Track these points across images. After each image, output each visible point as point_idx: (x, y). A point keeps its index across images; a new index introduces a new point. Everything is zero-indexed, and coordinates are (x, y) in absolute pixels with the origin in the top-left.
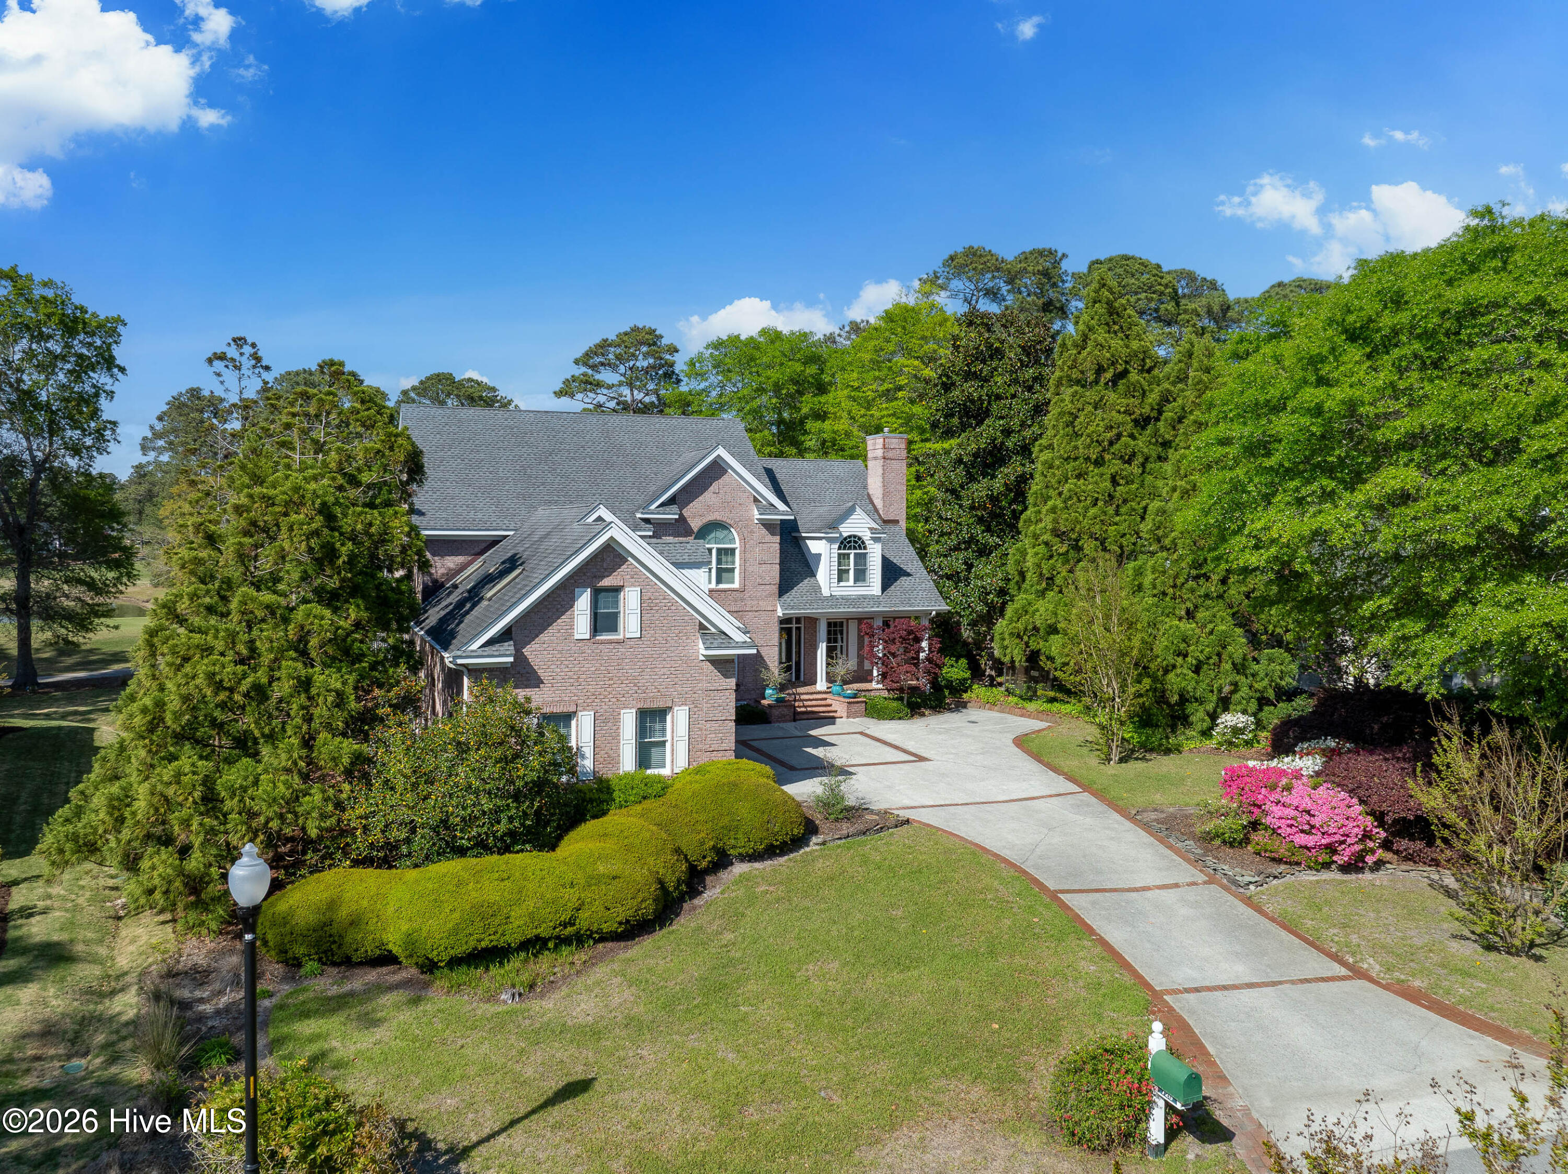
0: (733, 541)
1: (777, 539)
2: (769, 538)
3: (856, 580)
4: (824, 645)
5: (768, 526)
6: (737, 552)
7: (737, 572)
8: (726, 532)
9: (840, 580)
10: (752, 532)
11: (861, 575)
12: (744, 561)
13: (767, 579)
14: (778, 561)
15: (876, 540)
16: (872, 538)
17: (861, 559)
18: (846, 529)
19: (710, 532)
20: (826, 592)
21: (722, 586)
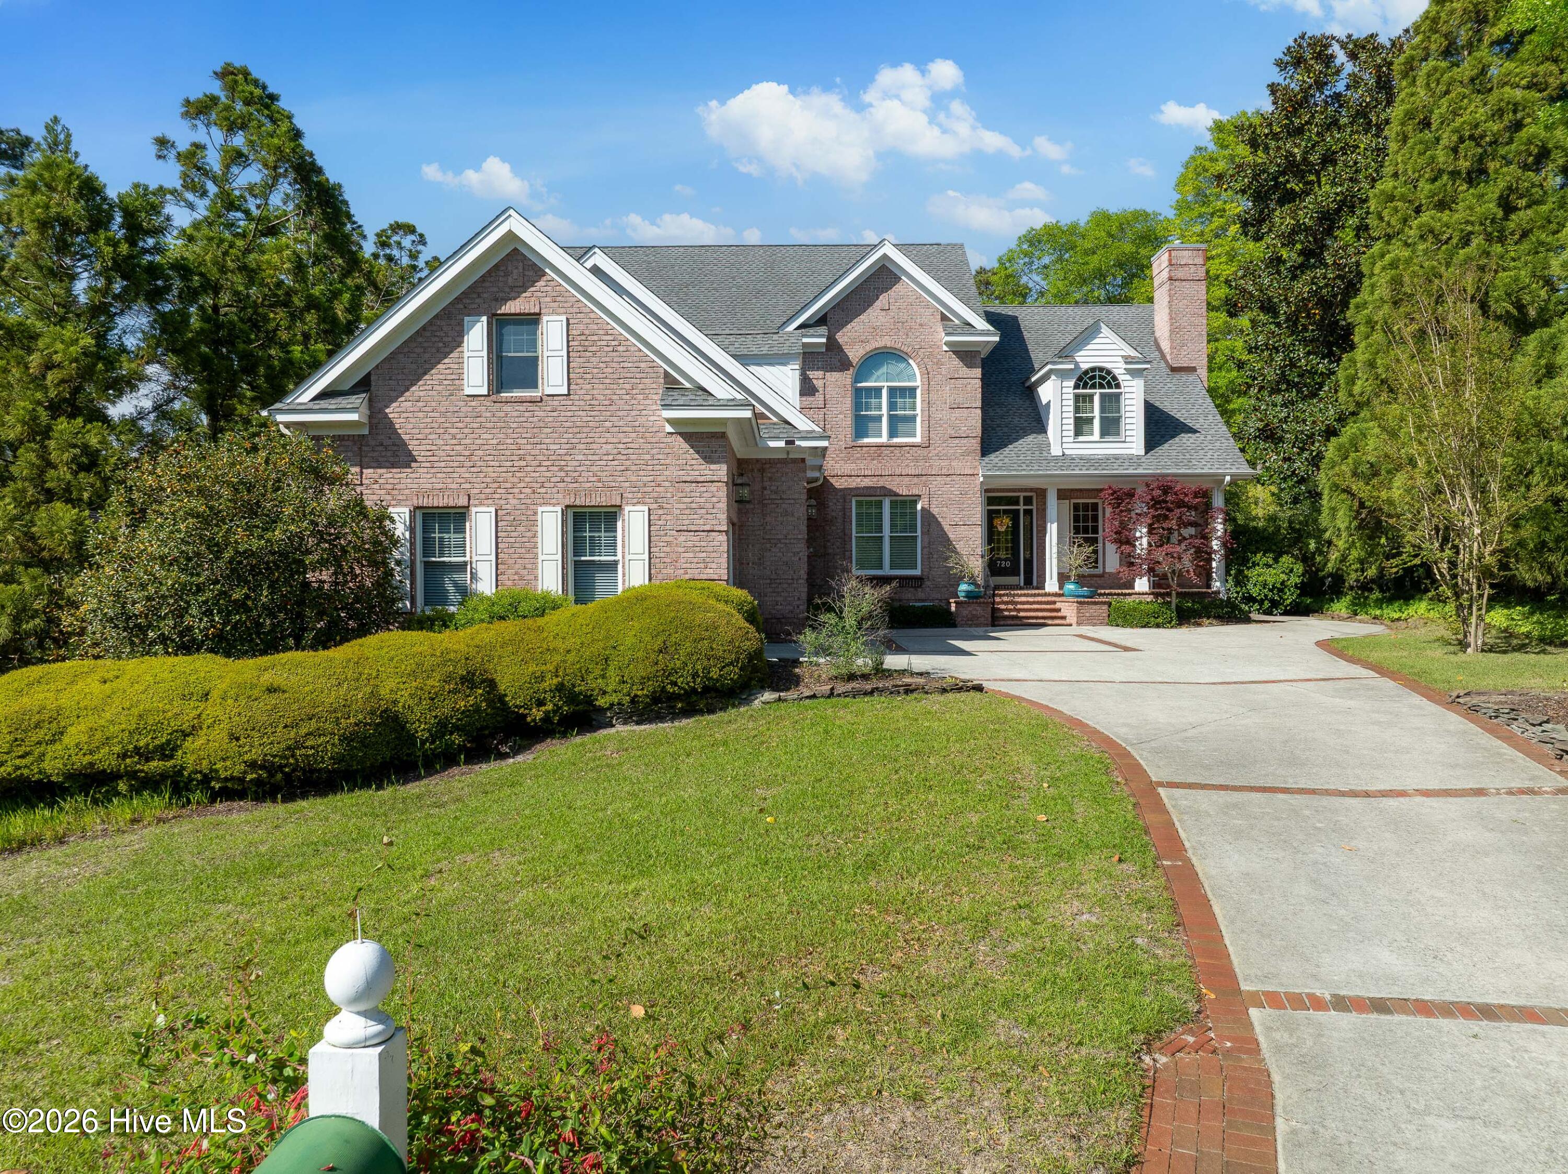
0: (912, 377)
1: (978, 372)
2: (964, 371)
3: (1104, 433)
4: (1055, 526)
5: (965, 354)
6: (919, 392)
7: (919, 420)
8: (904, 365)
9: (1078, 432)
10: (939, 363)
11: (1111, 426)
12: (929, 404)
13: (964, 430)
14: (979, 404)
15: (1134, 373)
16: (1129, 372)
17: (1112, 403)
18: (1086, 359)
19: (878, 366)
20: (1056, 451)
21: (896, 440)
